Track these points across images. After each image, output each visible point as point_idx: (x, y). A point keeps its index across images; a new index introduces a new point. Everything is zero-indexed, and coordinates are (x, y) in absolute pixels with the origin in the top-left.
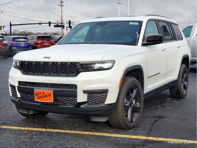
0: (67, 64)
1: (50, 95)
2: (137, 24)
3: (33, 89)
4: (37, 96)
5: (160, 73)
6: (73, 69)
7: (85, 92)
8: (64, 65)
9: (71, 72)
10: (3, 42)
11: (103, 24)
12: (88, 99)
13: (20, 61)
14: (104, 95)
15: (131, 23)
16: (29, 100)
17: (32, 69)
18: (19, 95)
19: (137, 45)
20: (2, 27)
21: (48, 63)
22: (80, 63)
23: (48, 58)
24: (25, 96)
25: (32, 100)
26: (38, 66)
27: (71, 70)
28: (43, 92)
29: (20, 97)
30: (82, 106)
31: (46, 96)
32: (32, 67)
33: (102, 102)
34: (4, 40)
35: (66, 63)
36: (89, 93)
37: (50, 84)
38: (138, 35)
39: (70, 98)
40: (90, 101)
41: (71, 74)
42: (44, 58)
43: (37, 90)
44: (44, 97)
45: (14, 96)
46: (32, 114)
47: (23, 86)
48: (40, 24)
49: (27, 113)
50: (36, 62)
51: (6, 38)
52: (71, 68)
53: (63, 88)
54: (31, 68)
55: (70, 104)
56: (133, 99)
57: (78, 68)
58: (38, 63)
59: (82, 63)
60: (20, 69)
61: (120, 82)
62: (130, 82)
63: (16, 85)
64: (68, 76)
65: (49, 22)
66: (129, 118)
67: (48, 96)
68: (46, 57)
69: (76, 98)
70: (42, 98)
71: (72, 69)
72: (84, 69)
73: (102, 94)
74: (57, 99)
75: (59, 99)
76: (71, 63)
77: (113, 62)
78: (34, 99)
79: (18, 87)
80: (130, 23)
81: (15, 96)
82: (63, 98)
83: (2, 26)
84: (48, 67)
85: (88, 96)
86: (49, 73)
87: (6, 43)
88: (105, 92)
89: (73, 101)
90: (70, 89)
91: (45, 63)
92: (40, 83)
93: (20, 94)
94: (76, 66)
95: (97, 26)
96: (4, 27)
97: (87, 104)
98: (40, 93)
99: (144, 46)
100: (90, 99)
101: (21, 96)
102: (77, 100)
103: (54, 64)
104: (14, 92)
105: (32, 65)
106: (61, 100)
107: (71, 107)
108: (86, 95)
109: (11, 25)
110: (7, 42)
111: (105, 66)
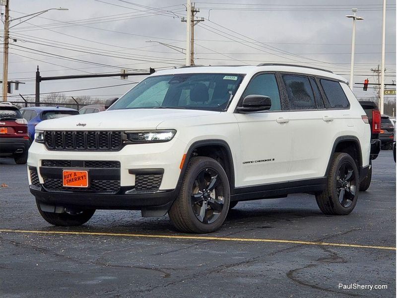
0: (108, 134)
1: (84, 178)
2: (236, 78)
3: (61, 170)
4: (67, 179)
5: (273, 160)
6: (117, 140)
7: (131, 172)
8: (104, 134)
9: (113, 144)
10: (16, 121)
11: (184, 78)
12: (136, 182)
13: (44, 131)
14: (158, 177)
15: (226, 76)
16: (57, 188)
17: (61, 141)
18: (41, 181)
19: (226, 111)
20: (13, 86)
21: (83, 133)
22: (126, 132)
23: (83, 125)
24: (50, 181)
25: (60, 186)
26: (69, 137)
27: (113, 141)
28: (75, 173)
29: (43, 183)
30: (127, 192)
31: (79, 179)
32: (61, 138)
33: (156, 187)
34: (19, 117)
35: (107, 132)
36: (138, 173)
37: (85, 161)
38: (232, 96)
39: (111, 181)
40: (139, 186)
41: (114, 147)
42: (77, 125)
43: (66, 171)
44: (76, 180)
45: (34, 185)
46: (60, 212)
47: (47, 167)
48: (124, 75)
49: (53, 211)
50: (67, 132)
51: (24, 113)
52: (113, 138)
53: (102, 167)
54: (59, 140)
55: (111, 189)
56: (211, 190)
57: (123, 138)
58: (70, 133)
59: (128, 132)
60: (44, 143)
61: (183, 159)
62: (202, 163)
63: (39, 165)
64: (109, 150)
65: (151, 69)
66: (200, 217)
67: (81, 178)
68: (80, 125)
69: (119, 181)
70: (73, 181)
71: (115, 140)
72: (131, 140)
73: (155, 176)
74: (94, 183)
75: (96, 183)
76: (114, 132)
77: (174, 132)
78: (62, 185)
79: (40, 168)
80: (225, 78)
81: (36, 184)
82: (102, 182)
83: (14, 80)
84: (83, 139)
85: (136, 179)
86: (83, 147)
87: (23, 123)
88: (160, 173)
89: (115, 185)
90: (111, 168)
91: (78, 132)
92: (70, 161)
93: (44, 179)
94: (120, 136)
95: (173, 82)
96: (17, 83)
97: (134, 189)
98: (71, 175)
99: (238, 113)
100: (140, 183)
101: (44, 181)
102: (120, 183)
103: (91, 133)
104: (35, 178)
105: (61, 135)
106: (100, 184)
107: (112, 193)
108: (133, 177)
109: (39, 79)
110: (26, 122)
111: (162, 136)
